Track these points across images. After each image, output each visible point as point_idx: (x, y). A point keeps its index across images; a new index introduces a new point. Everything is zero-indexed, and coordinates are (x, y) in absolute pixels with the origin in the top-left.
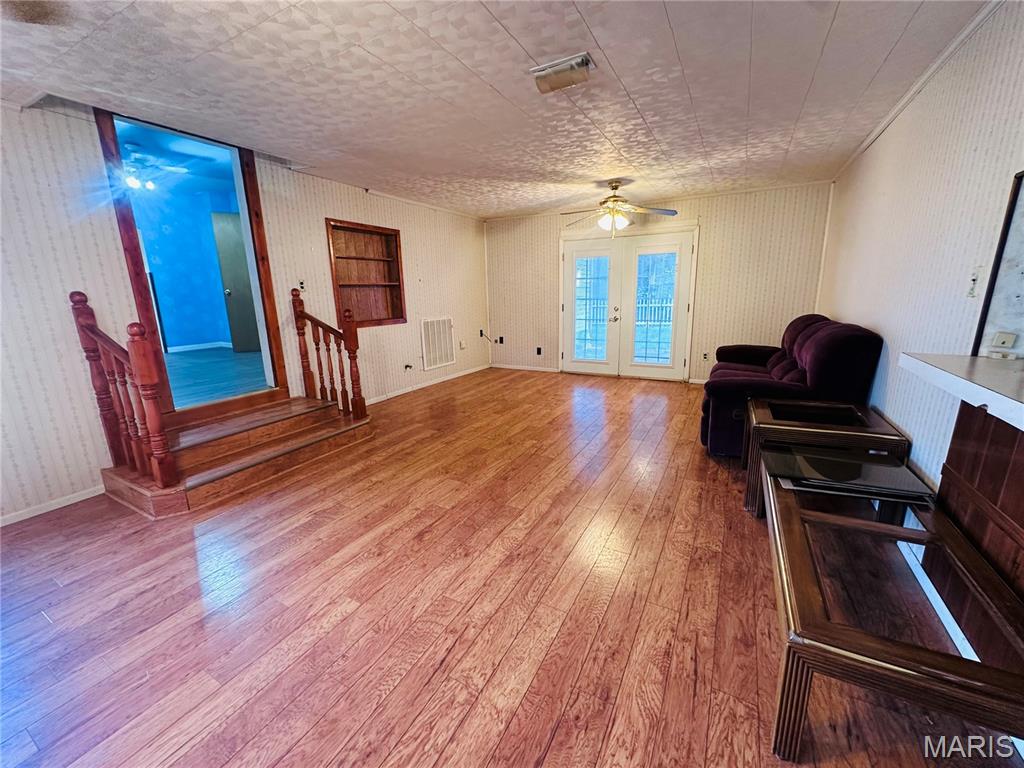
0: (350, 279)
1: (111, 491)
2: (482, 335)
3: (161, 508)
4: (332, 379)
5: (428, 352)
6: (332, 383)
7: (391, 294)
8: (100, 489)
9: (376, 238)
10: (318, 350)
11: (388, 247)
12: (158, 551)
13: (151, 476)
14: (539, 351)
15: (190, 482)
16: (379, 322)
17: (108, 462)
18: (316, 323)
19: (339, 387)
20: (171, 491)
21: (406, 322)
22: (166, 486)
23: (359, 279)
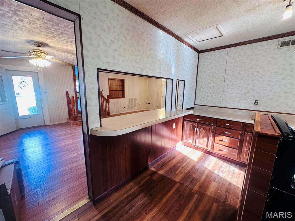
0: (113, 89)
1: (68, 122)
2: (145, 102)
3: (73, 124)
4: (105, 108)
5: (130, 105)
6: (105, 109)
7: (122, 92)
8: (66, 121)
9: (120, 81)
10: (104, 102)
11: (122, 82)
12: (71, 129)
13: (72, 120)
14: (157, 106)
15: (78, 121)
16: (118, 98)
17: (68, 118)
18: (104, 98)
19: (106, 109)
20: (74, 122)
21: (124, 98)
22: (74, 121)
23: (115, 89)
